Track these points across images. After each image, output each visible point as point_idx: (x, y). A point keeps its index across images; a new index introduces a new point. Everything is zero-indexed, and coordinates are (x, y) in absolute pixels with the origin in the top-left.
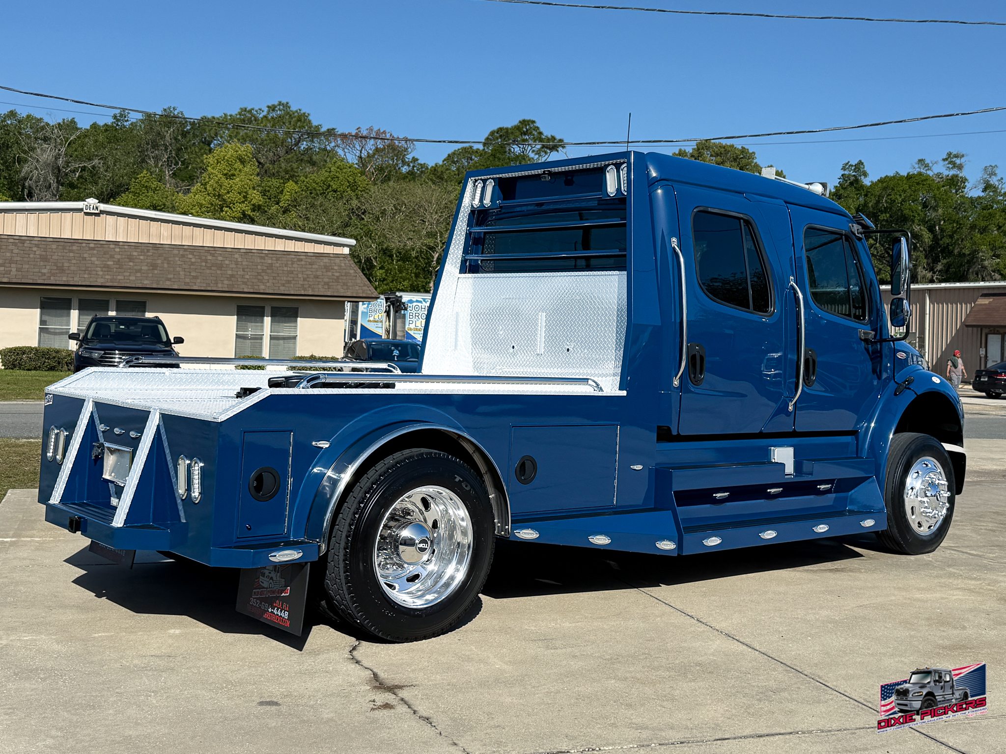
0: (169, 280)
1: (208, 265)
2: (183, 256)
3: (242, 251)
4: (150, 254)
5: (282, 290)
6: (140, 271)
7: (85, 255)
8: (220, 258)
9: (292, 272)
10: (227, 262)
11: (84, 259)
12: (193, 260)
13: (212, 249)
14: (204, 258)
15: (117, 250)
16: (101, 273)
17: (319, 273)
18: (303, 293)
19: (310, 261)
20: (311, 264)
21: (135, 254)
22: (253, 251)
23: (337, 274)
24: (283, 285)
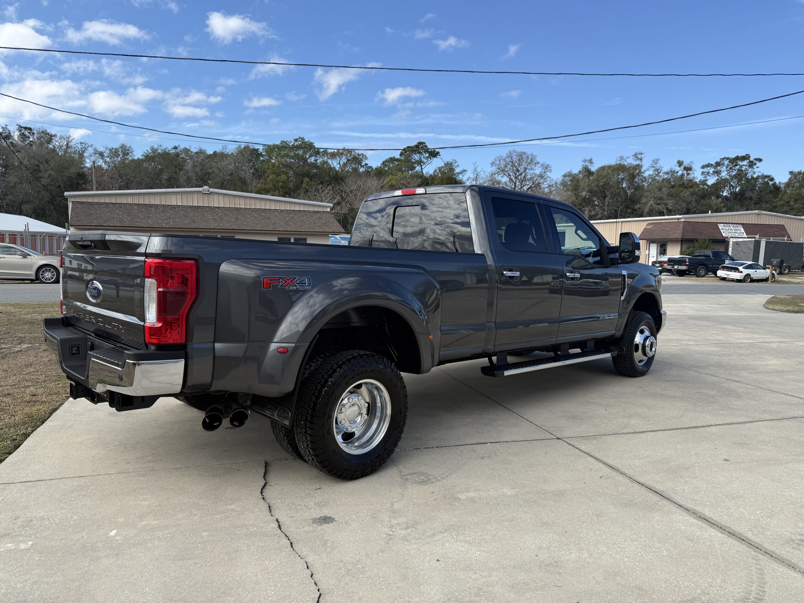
0: (245, 225)
1: (263, 218)
2: (251, 214)
3: (279, 211)
4: (235, 213)
5: (299, 229)
6: (230, 221)
7: (205, 214)
8: (268, 214)
9: (303, 221)
10: (272, 216)
11: (204, 216)
12: (256, 216)
15: (220, 211)
16: (212, 223)
17: (316, 221)
18: (308, 231)
20: (312, 216)
21: (228, 213)
22: (284, 211)
23: (324, 221)
24: (299, 227)
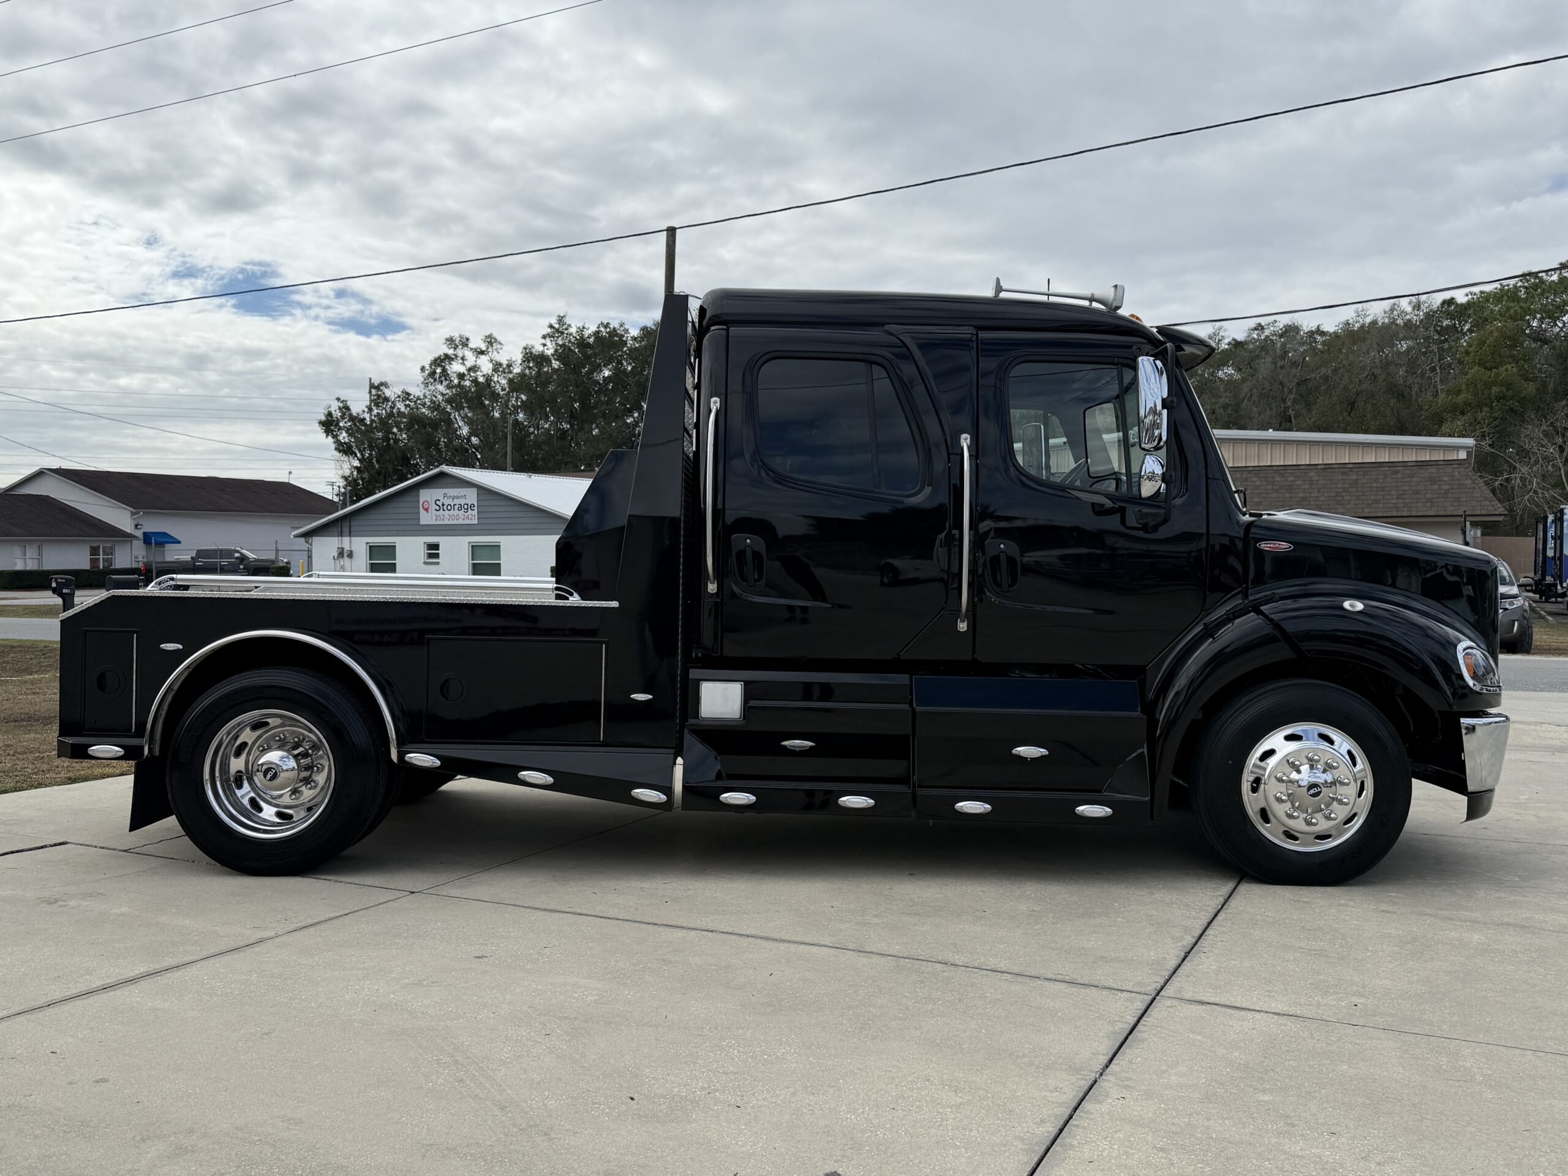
3: (1319, 467)
9: (1383, 489)
13: (1283, 468)
14: (1271, 479)
17: (1421, 487)
18: (1394, 514)
19: (1409, 472)
20: (1411, 476)
22: (1334, 466)
23: (1447, 487)
24: (1369, 506)
